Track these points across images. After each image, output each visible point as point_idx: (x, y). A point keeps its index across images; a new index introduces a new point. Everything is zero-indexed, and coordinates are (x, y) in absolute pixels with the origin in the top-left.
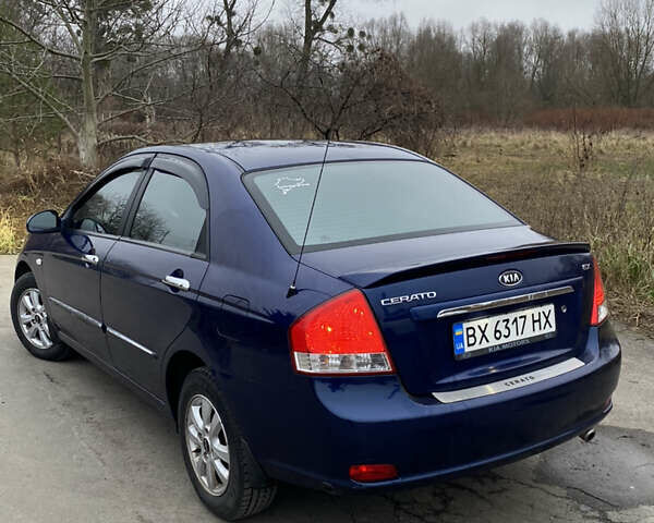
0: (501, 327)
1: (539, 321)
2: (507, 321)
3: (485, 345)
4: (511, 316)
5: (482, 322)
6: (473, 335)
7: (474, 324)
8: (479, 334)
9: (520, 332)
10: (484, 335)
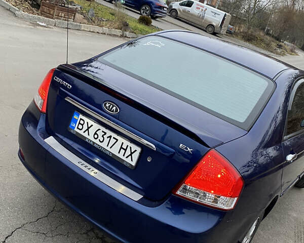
0: (100, 133)
1: (125, 150)
2: (105, 133)
3: (86, 135)
4: (109, 133)
5: (91, 122)
6: (82, 125)
7: (86, 120)
8: (85, 127)
9: (110, 145)
10: (88, 130)
